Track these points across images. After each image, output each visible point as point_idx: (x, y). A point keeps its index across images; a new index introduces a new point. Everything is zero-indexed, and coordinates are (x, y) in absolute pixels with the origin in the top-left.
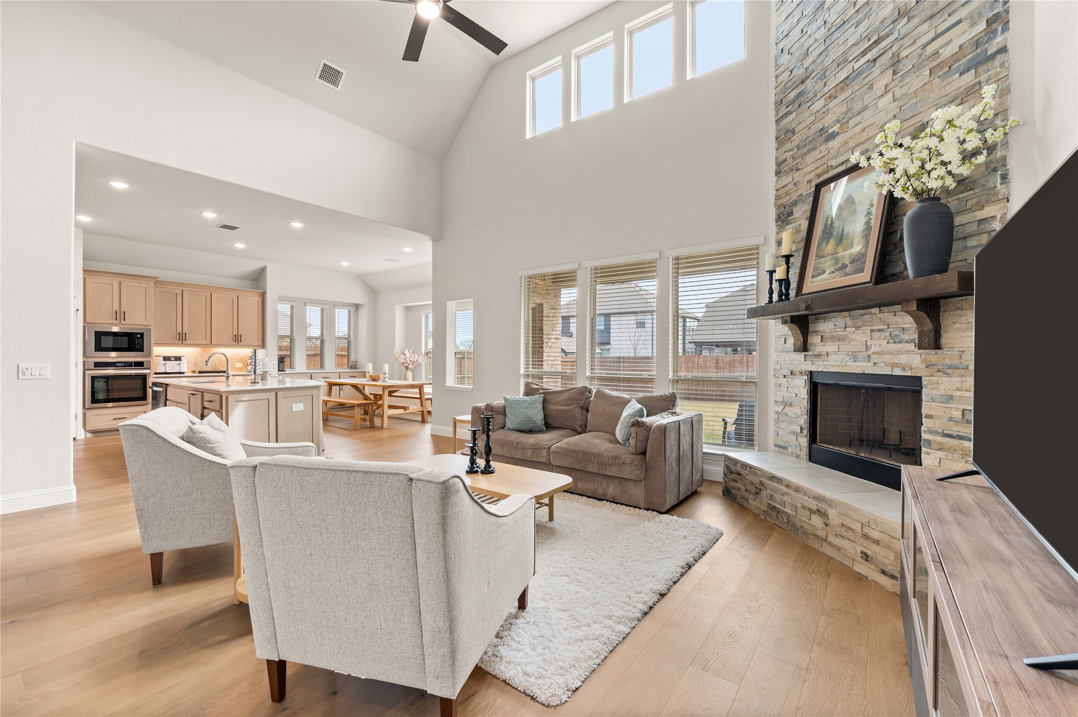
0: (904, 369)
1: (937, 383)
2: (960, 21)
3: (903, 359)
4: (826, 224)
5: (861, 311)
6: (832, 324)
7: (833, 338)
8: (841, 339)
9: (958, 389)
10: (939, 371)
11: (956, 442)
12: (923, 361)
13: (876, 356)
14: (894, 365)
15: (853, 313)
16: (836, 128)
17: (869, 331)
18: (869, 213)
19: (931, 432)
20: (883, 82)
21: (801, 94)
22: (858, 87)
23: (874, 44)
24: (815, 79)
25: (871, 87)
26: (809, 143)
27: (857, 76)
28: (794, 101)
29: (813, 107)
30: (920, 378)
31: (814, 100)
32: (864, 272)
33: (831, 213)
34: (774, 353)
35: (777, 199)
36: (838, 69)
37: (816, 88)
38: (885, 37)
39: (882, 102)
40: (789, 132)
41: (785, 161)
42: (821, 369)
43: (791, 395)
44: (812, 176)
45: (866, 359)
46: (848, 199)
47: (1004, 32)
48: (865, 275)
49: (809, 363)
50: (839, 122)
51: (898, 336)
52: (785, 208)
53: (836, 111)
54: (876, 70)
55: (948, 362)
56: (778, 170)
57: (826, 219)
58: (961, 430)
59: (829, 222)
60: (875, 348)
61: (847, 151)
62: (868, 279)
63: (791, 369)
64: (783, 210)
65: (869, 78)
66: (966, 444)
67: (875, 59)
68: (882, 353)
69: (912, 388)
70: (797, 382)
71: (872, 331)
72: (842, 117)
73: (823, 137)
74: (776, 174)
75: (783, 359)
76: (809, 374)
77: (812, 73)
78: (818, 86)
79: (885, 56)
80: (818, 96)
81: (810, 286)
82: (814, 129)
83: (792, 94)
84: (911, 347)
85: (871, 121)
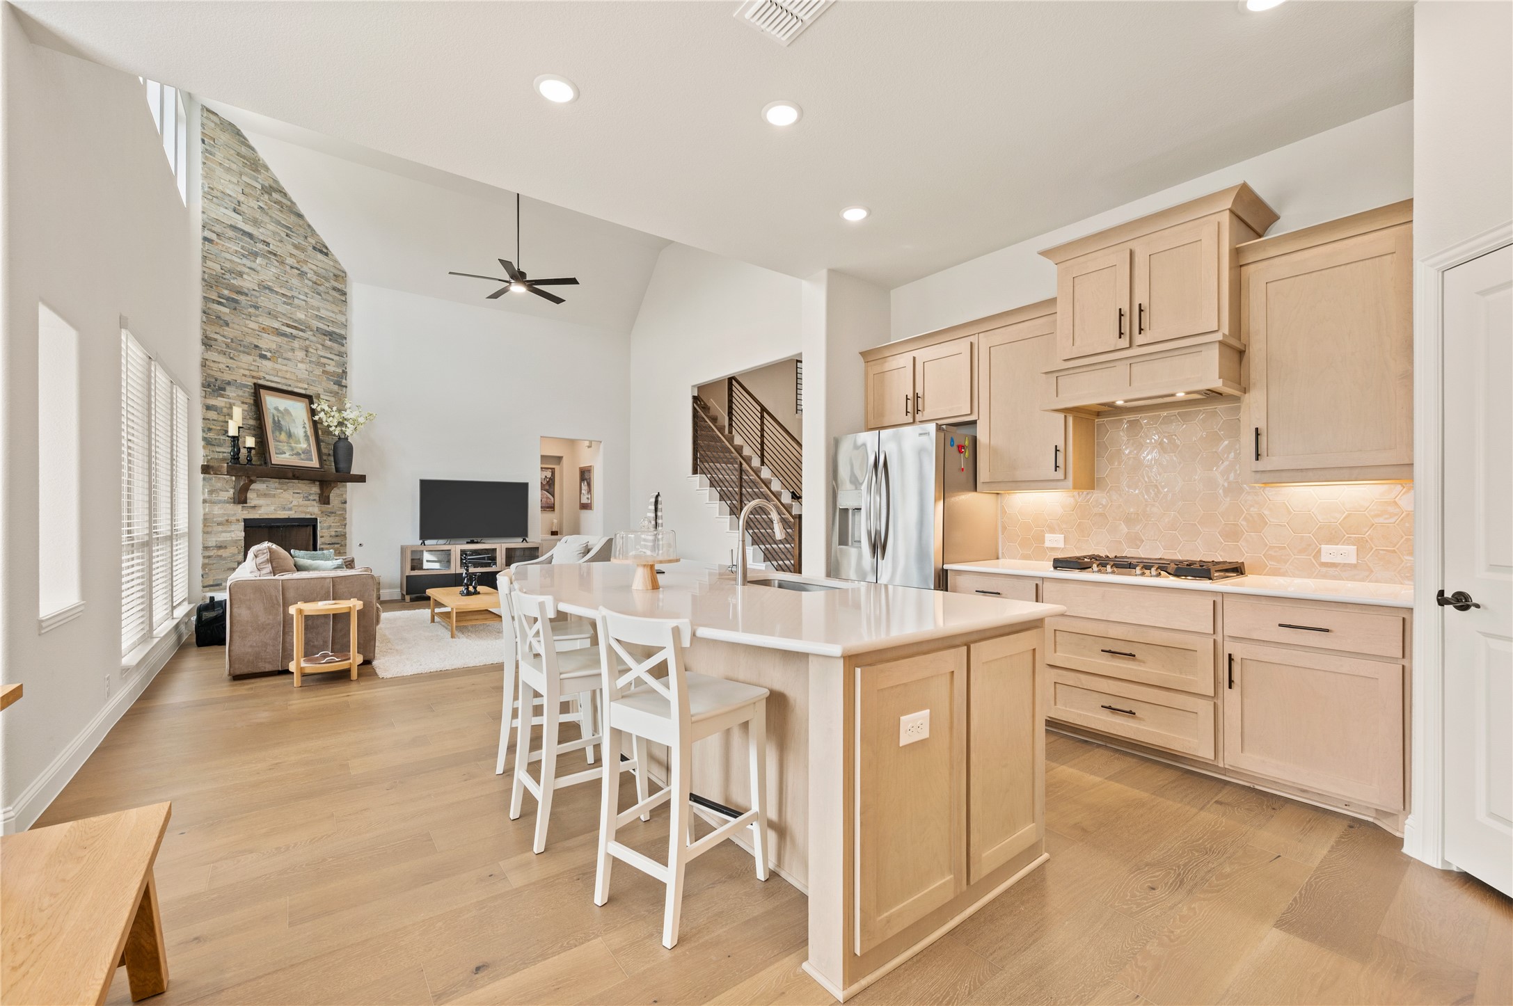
0: (311, 515)
1: (326, 520)
2: (333, 360)
3: (310, 509)
4: (274, 419)
5: (287, 480)
6: (265, 485)
7: (265, 495)
8: (274, 496)
9: (333, 523)
10: (326, 515)
11: (332, 546)
12: (320, 510)
13: (296, 508)
14: (306, 513)
15: (281, 480)
16: (269, 354)
17: (292, 493)
18: (304, 427)
19: (323, 544)
20: (300, 354)
21: (236, 301)
22: (285, 342)
23: (295, 327)
24: (250, 303)
25: (293, 350)
26: (244, 346)
27: (284, 335)
28: (228, 299)
29: (247, 322)
30: (317, 519)
31: (249, 318)
32: (312, 461)
33: (275, 412)
34: (201, 504)
35: (205, 366)
36: (269, 316)
37: (250, 310)
38: (302, 330)
39: (300, 365)
40: (221, 319)
41: (216, 340)
42: (257, 516)
43: (225, 539)
44: (247, 373)
45: (290, 509)
46: (287, 411)
47: (346, 379)
48: (315, 463)
49: (245, 512)
50: (271, 352)
51: (307, 497)
52: (216, 380)
53: (268, 342)
54: (296, 344)
55: (330, 510)
56: (207, 343)
57: (271, 415)
58: (334, 540)
59: (276, 419)
60: (295, 503)
61: (277, 376)
62: (318, 466)
63: (226, 518)
64: (214, 380)
65: (293, 345)
66: (336, 546)
67: (295, 337)
68: (299, 506)
69: (312, 524)
70: (233, 527)
71: (294, 493)
72: (273, 351)
73: (258, 352)
74: (204, 344)
75: (217, 510)
76: (245, 520)
77: (247, 295)
78: (252, 310)
79: (301, 341)
80: (253, 318)
81: (277, 459)
82: (249, 339)
83: (226, 292)
84: (314, 503)
85: (293, 370)
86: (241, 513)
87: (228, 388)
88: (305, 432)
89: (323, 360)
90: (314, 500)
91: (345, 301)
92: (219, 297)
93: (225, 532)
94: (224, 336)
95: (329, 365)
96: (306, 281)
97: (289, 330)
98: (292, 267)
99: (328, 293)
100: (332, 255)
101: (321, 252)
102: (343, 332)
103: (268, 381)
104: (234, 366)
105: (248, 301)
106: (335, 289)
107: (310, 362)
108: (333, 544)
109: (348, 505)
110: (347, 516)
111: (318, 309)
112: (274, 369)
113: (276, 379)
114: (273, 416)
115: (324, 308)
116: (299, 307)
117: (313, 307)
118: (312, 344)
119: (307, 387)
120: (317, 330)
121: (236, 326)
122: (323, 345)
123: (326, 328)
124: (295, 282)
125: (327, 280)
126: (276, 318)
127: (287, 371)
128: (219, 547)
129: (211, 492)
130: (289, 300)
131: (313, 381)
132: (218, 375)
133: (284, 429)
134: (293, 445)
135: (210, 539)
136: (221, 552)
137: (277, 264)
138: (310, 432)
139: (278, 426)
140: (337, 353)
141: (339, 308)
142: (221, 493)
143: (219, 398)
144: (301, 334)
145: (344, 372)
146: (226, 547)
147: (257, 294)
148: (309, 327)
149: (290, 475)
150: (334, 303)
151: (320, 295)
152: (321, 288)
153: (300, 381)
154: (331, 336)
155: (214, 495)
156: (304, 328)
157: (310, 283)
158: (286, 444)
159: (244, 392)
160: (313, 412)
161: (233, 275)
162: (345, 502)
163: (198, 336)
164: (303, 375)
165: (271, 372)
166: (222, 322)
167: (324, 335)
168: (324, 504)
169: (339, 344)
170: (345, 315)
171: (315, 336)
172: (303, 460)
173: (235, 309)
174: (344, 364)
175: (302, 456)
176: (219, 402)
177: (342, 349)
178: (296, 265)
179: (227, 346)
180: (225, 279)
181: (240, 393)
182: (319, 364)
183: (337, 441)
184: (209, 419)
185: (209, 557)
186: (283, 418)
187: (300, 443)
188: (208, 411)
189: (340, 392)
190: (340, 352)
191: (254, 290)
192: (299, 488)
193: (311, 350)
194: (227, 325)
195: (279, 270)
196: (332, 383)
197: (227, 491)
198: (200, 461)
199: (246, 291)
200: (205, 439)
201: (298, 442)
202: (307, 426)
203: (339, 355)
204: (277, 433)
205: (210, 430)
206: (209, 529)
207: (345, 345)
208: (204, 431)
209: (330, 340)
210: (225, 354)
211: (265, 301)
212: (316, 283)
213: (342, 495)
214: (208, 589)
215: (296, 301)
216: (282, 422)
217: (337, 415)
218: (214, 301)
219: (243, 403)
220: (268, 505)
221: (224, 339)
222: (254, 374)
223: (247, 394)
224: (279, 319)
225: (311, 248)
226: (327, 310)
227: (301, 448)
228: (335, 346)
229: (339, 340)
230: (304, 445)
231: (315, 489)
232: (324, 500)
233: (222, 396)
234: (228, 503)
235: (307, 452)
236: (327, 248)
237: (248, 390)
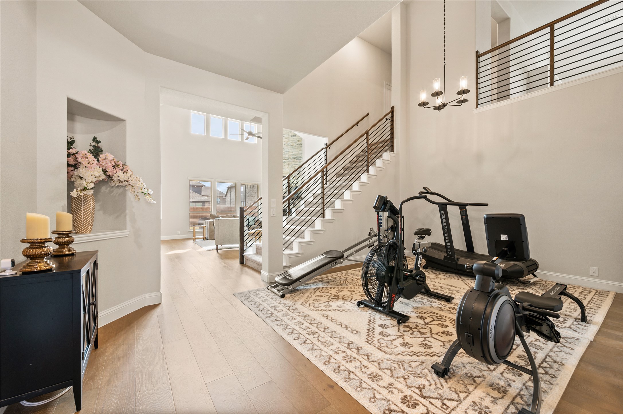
20: (287, 166)
38: (287, 160)
39: (287, 169)
54: (286, 164)
89: (294, 166)
91: (302, 146)
96: (289, 146)
98: (285, 144)
99: (296, 146)
100: (297, 135)
101: (294, 136)
102: (301, 156)
106: (298, 144)
107: (290, 167)
111: (293, 152)
117: (291, 152)
123: (295, 157)
124: (286, 148)
125: (295, 143)
141: (300, 149)
144: (287, 161)
148: (290, 158)
151: (293, 148)
154: (296, 158)
164: (289, 171)
178: (286, 143)
190: (299, 162)
193: (290, 164)
209: (296, 159)
212: (292, 145)
215: (286, 152)
225: (290, 137)
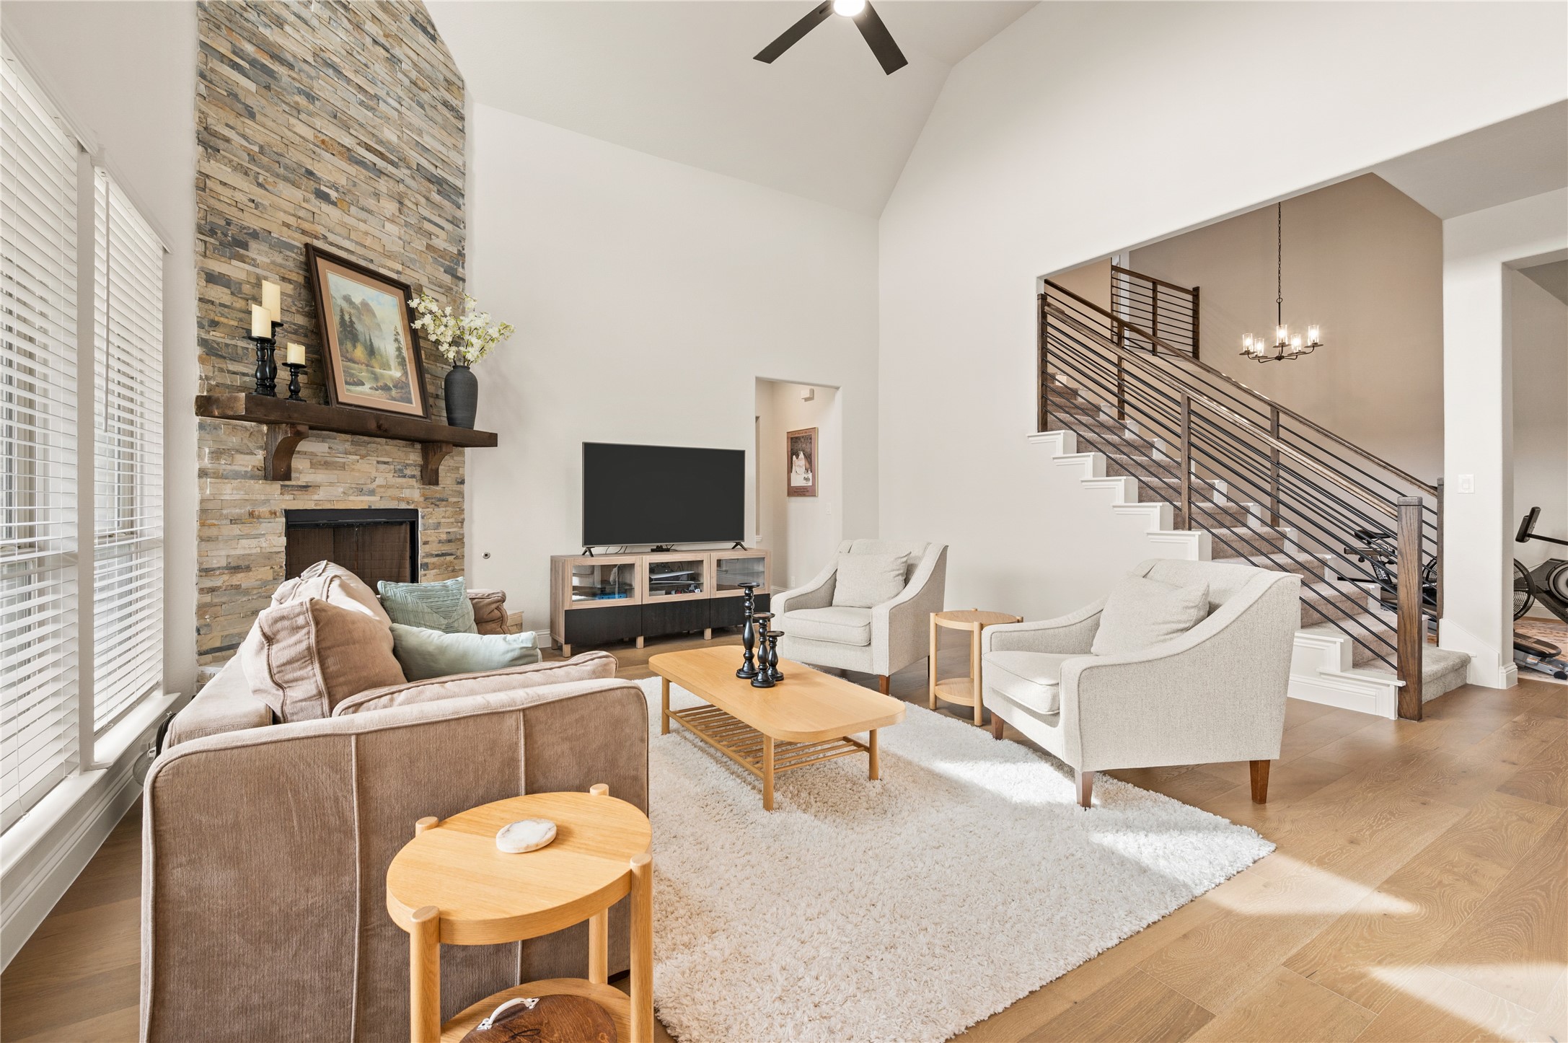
0: (408, 503)
1: (431, 514)
2: (443, 229)
3: (406, 493)
4: (342, 317)
5: (366, 438)
6: (326, 445)
7: (327, 465)
8: (343, 467)
9: (444, 517)
10: (432, 503)
11: (442, 558)
12: (423, 495)
13: (382, 490)
14: (400, 500)
15: (358, 438)
16: (334, 194)
17: (375, 462)
19: (427, 555)
20: (390, 207)
21: (271, 73)
22: (362, 177)
23: (381, 153)
24: (297, 85)
25: (377, 195)
26: (286, 167)
27: (360, 163)
28: (253, 63)
29: (293, 121)
30: (417, 511)
31: (295, 113)
32: (412, 403)
33: (345, 305)
34: (197, 479)
35: (204, 190)
36: (335, 121)
37: (297, 98)
38: (392, 163)
39: (389, 226)
40: (239, 101)
41: (228, 140)
42: (310, 505)
43: (248, 552)
44: (291, 221)
45: (372, 493)
46: (365, 305)
47: (463, 267)
48: (415, 408)
49: (287, 497)
50: (337, 190)
51: (401, 471)
52: (228, 224)
53: (331, 170)
54: (383, 185)
55: (438, 495)
56: (208, 141)
57: (339, 309)
58: (446, 548)
59: (347, 318)
60: (380, 481)
61: (349, 239)
62: (421, 413)
63: (249, 508)
64: (223, 223)
65: (376, 185)
66: (448, 558)
67: (381, 172)
68: (387, 487)
69: (409, 520)
70: (264, 527)
71: (378, 462)
72: (341, 190)
73: (312, 185)
74: (201, 142)
75: (229, 492)
76: (288, 513)
77: (291, 67)
78: (301, 100)
79: (391, 182)
80: (303, 116)
81: (348, 394)
82: (294, 156)
83: (249, 48)
84: (413, 482)
85: (377, 233)
86: (278, 498)
87: (253, 245)
88: (399, 349)
89: (427, 226)
90: (413, 476)
91: (462, 131)
92: (234, 53)
93: (248, 537)
94: (244, 136)
95: (437, 237)
96: (400, 75)
97: (370, 157)
98: (376, 42)
99: (435, 108)
100: (443, 43)
101: (424, 30)
102: (458, 183)
103: (331, 244)
104: (266, 203)
105: (294, 79)
106: (445, 104)
107: (407, 224)
108: (443, 555)
109: (466, 487)
110: (466, 506)
111: (421, 132)
112: (344, 225)
113: (347, 244)
114: (342, 311)
115: (428, 133)
116: (387, 119)
117: (410, 126)
118: (409, 192)
119: (400, 269)
120: (418, 170)
121: (269, 123)
122: (427, 199)
123: (432, 169)
124: (380, 70)
125: (432, 82)
126: (347, 128)
127: (366, 233)
128: (235, 569)
129: (217, 454)
130: (371, 101)
131: (412, 260)
132: (232, 212)
133: (361, 337)
134: (378, 370)
135: (215, 553)
136: (239, 579)
137: (349, 27)
138: (407, 354)
139: (349, 332)
140: (451, 219)
141: (453, 141)
142: (239, 457)
143: (234, 262)
144: (390, 168)
145: (461, 254)
146: (248, 569)
147: (313, 72)
148: (404, 161)
149: (372, 425)
150: (444, 128)
151: (422, 107)
152: (425, 97)
153: (390, 256)
154: (441, 185)
155: (223, 462)
156: (396, 160)
157: (407, 82)
158: (363, 367)
159: (287, 258)
160: (411, 314)
161: (263, 17)
162: (462, 482)
163: (187, 125)
164: (396, 247)
165: (338, 229)
166: (240, 106)
167: (430, 181)
168: (430, 484)
169: (453, 203)
170: (463, 155)
171: (414, 178)
172: (394, 399)
173: (268, 88)
174: (460, 240)
175: (394, 392)
176: (235, 270)
177: (458, 214)
178: (382, 40)
179: (252, 159)
180: (245, 19)
181: (279, 259)
182: (420, 230)
183: (451, 372)
184: (212, 303)
185: (212, 590)
186: (360, 319)
187: (390, 369)
188: (210, 285)
189: (455, 288)
190: (455, 217)
191: (305, 61)
192: (388, 455)
193: (407, 202)
194: (252, 115)
195: (351, 38)
196: (442, 270)
197: (252, 453)
198: (193, 389)
199: (291, 59)
200: (203, 342)
201: (386, 366)
202: (402, 338)
203: (452, 223)
204: (349, 345)
205: (214, 324)
206: (213, 532)
207: (462, 206)
208: (201, 326)
209: (439, 192)
210: (246, 174)
211: (324, 87)
212: (415, 84)
213: (458, 468)
214: (209, 657)
215: (381, 105)
216: (358, 326)
217: (452, 322)
218: (222, 58)
219: (284, 279)
220: (331, 484)
221: (246, 144)
222: (306, 226)
223: (291, 264)
224: (352, 131)
225: (408, 18)
226: (434, 137)
227: (391, 378)
228: (446, 203)
229: (453, 196)
230: (396, 373)
231: (414, 457)
232: (429, 477)
233: (242, 259)
234: (253, 477)
235: (401, 385)
236: (433, 27)
237: (294, 255)
